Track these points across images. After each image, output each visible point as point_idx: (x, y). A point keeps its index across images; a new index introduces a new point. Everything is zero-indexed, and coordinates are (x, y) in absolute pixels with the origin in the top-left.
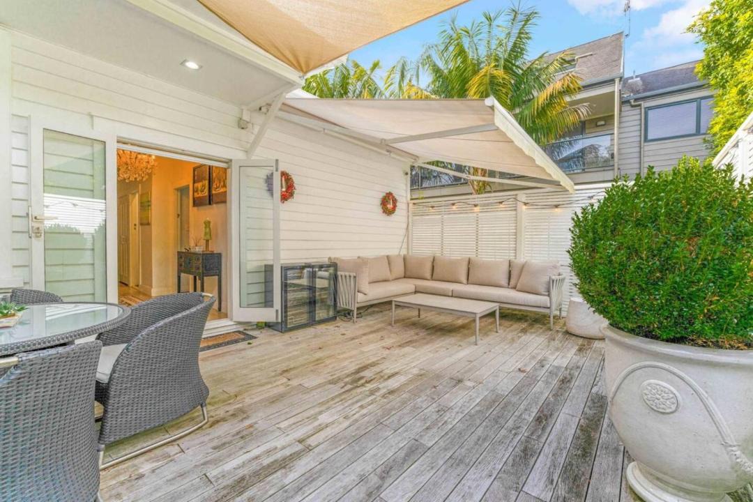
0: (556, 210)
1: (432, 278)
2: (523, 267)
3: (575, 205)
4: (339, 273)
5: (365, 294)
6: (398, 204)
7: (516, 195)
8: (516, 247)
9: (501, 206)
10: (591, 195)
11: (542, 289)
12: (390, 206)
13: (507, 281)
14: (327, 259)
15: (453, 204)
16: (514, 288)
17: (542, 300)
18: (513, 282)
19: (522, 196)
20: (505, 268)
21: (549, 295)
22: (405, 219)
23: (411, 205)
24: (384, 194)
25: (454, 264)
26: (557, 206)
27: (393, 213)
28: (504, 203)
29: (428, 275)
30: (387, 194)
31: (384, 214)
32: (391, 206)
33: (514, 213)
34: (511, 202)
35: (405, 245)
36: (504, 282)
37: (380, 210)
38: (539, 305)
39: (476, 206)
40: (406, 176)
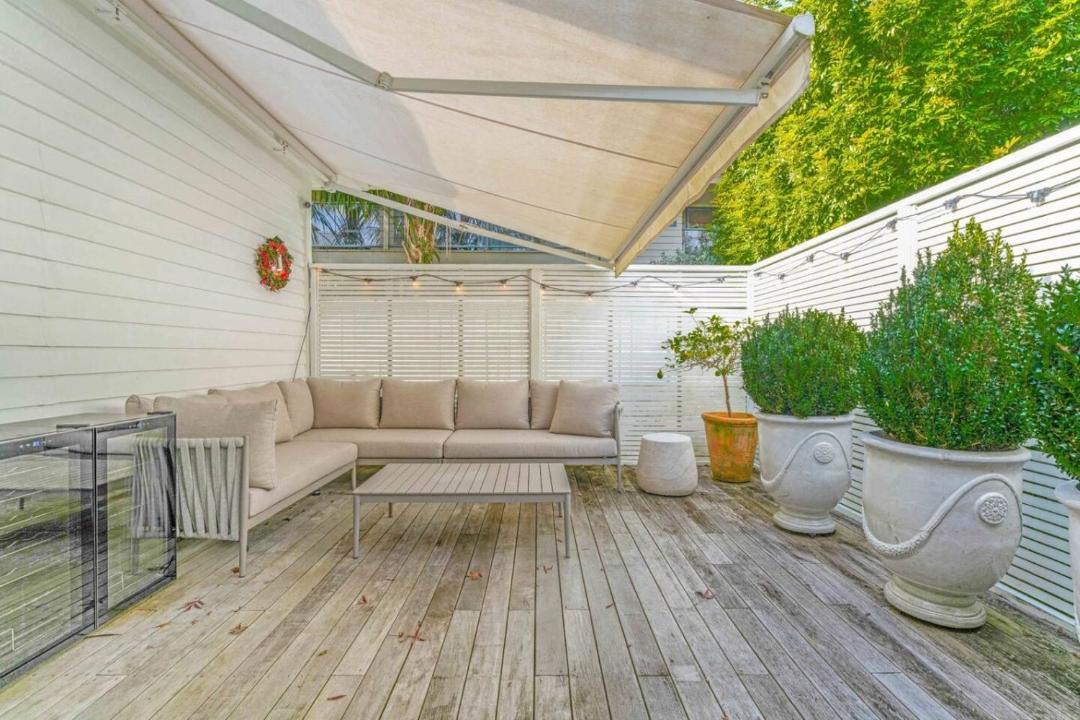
0: (590, 299)
1: (381, 424)
2: (557, 392)
3: (615, 294)
4: (183, 442)
5: (268, 490)
6: (292, 267)
7: (529, 270)
8: (529, 358)
9: (505, 287)
10: (634, 280)
11: (602, 428)
12: (277, 269)
13: (526, 417)
14: (121, 403)
15: (414, 278)
16: (546, 428)
17: (604, 444)
18: (538, 420)
19: (539, 272)
20: (524, 393)
21: (614, 435)
22: (302, 303)
23: (315, 274)
24: (263, 241)
25: (427, 392)
26: (589, 294)
27: (283, 286)
28: (508, 283)
29: (372, 419)
30: (269, 240)
31: (263, 288)
32: (280, 270)
33: (525, 300)
34: (521, 281)
35: (304, 358)
36: (523, 420)
37: (256, 278)
38: (600, 454)
39: (458, 284)
40: (304, 210)
